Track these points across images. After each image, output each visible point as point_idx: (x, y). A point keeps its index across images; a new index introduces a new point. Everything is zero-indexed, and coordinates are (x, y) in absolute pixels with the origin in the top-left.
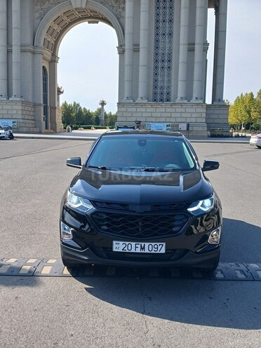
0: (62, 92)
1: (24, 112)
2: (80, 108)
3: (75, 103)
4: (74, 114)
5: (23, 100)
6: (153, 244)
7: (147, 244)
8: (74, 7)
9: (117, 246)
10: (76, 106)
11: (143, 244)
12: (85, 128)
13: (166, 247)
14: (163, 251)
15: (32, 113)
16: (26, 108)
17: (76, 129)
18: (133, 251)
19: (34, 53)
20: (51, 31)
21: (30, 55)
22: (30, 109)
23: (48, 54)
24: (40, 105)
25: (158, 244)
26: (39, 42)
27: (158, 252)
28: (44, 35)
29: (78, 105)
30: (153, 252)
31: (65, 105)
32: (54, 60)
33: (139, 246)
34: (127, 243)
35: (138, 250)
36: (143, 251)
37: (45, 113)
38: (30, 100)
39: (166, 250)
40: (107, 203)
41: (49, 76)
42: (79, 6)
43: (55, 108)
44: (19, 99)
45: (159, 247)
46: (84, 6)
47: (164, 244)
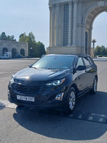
0: (96, 42)
1: (77, 50)
2: (105, 48)
3: (102, 46)
4: (102, 51)
5: (77, 46)
6: (30, 97)
7: (28, 97)
9: (18, 97)
11: (26, 97)
12: (105, 56)
14: (33, 101)
15: (80, 51)
16: (78, 49)
17: (101, 56)
18: (23, 99)
19: (82, 27)
20: (89, 17)
21: (80, 28)
23: (88, 27)
24: (84, 47)
25: (32, 97)
26: (84, 22)
27: (32, 101)
28: (86, 19)
30: (30, 101)
31: (98, 47)
32: (91, 29)
34: (21, 96)
36: (26, 100)
37: (86, 50)
38: (80, 45)
39: (35, 100)
41: (88, 36)
42: (101, 5)
43: (90, 48)
44: (75, 45)
45: (32, 99)
47: (34, 98)
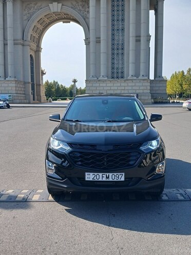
0: (45, 74)
1: (17, 89)
2: (58, 85)
3: (54, 81)
4: (54, 90)
5: (16, 79)
6: (115, 174)
7: (111, 174)
8: (52, 11)
9: (89, 176)
10: (55, 83)
11: (108, 174)
12: (62, 99)
13: (125, 176)
14: (123, 179)
15: (23, 89)
16: (19, 85)
17: (56, 100)
18: (100, 180)
19: (23, 45)
20: (35, 29)
21: (20, 47)
22: (21, 86)
23: (34, 46)
24: (29, 83)
25: (119, 174)
26: (27, 38)
27: (119, 180)
28: (31, 32)
29: (57, 83)
30: (115, 180)
31: (47, 83)
32: (38, 50)
33: (105, 176)
34: (96, 174)
35: (104, 179)
36: (107, 180)
37: (33, 89)
38: (22, 80)
39: (125, 178)
40: (80, 145)
41: (35, 61)
42: (56, 10)
43: (40, 85)
44: (13, 79)
45: (120, 177)
46: (59, 11)
47: (123, 174)
